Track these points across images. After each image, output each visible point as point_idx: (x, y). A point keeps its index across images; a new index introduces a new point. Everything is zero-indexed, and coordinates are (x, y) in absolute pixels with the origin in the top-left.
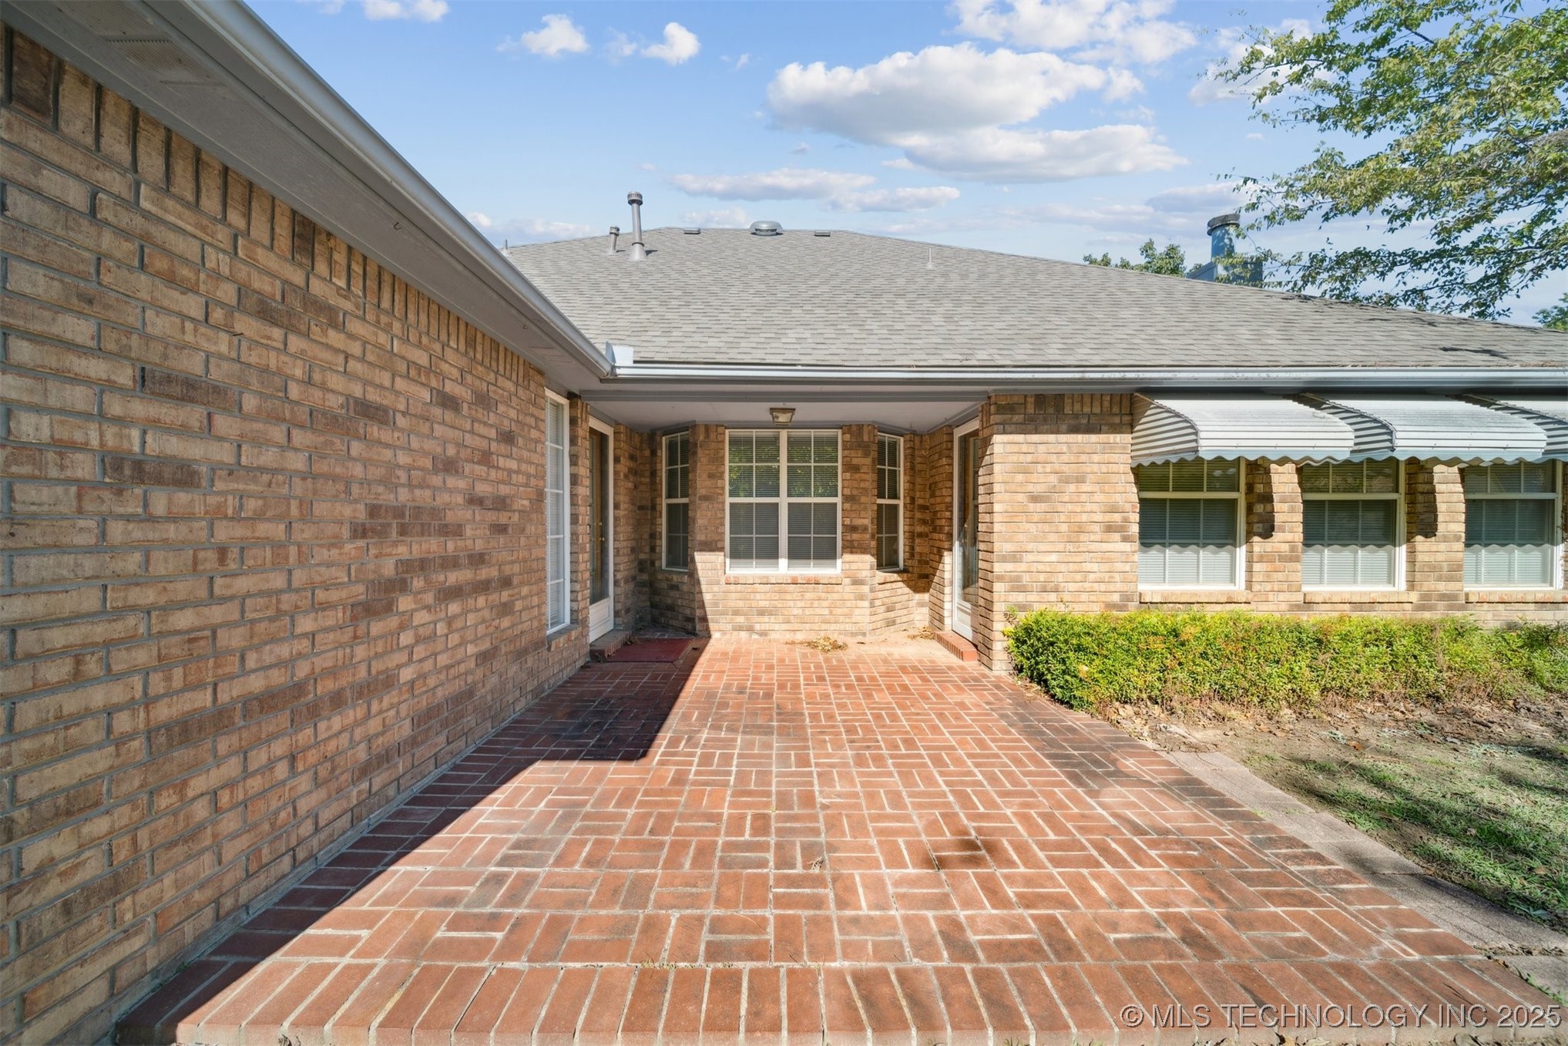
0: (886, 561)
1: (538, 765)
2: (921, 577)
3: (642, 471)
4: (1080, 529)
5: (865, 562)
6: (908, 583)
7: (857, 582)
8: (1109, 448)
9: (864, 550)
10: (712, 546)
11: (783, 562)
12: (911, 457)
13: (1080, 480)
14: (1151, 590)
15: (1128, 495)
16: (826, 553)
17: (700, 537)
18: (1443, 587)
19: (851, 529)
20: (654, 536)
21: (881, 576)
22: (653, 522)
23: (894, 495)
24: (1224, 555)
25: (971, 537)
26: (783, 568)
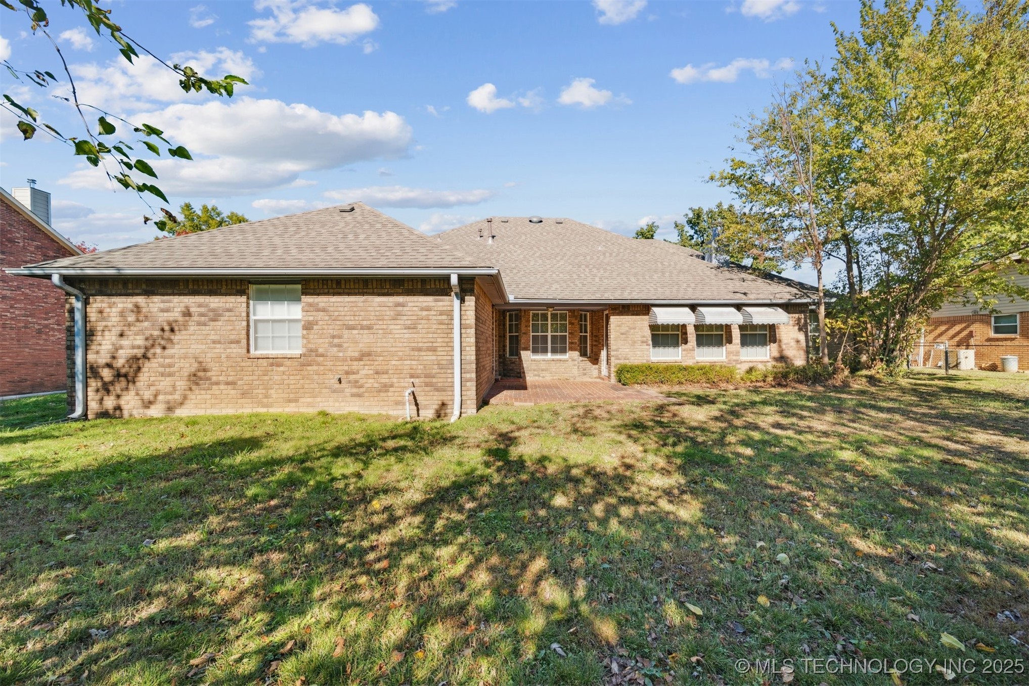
0: (583, 354)
1: (505, 393)
2: (595, 360)
3: (501, 324)
4: (634, 342)
5: (576, 354)
6: (591, 362)
7: (573, 360)
8: (643, 320)
9: (575, 350)
10: (526, 349)
11: (549, 354)
12: (591, 319)
13: (635, 328)
14: (654, 359)
15: (648, 333)
16: (563, 351)
17: (523, 346)
18: (735, 358)
19: (571, 343)
20: (504, 346)
21: (581, 358)
22: (504, 341)
23: (586, 332)
24: (676, 349)
25: (607, 346)
26: (549, 356)
